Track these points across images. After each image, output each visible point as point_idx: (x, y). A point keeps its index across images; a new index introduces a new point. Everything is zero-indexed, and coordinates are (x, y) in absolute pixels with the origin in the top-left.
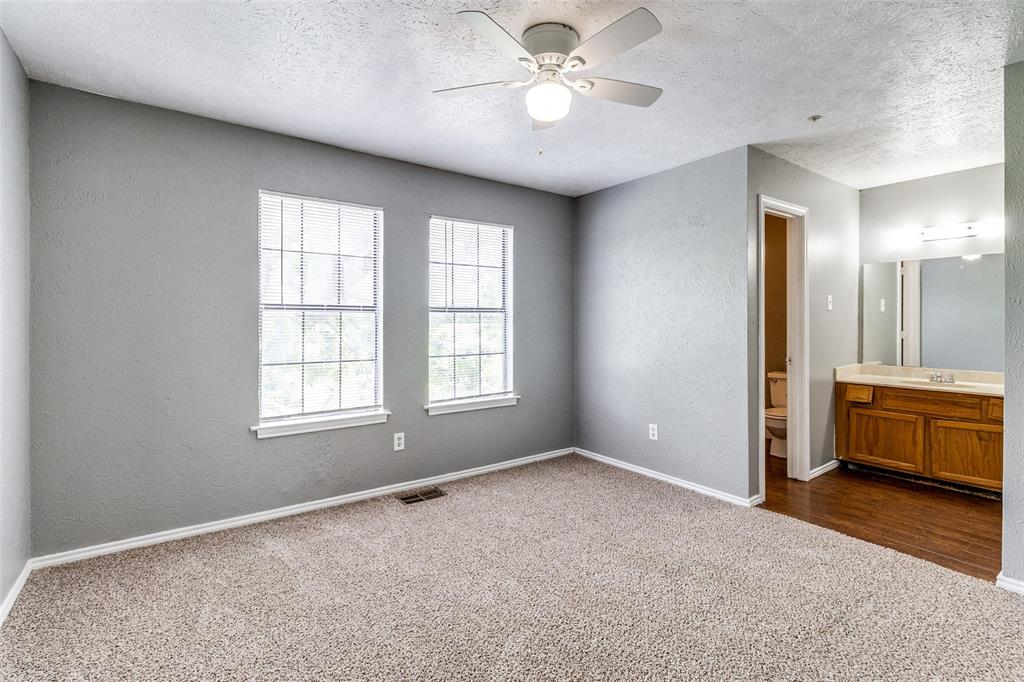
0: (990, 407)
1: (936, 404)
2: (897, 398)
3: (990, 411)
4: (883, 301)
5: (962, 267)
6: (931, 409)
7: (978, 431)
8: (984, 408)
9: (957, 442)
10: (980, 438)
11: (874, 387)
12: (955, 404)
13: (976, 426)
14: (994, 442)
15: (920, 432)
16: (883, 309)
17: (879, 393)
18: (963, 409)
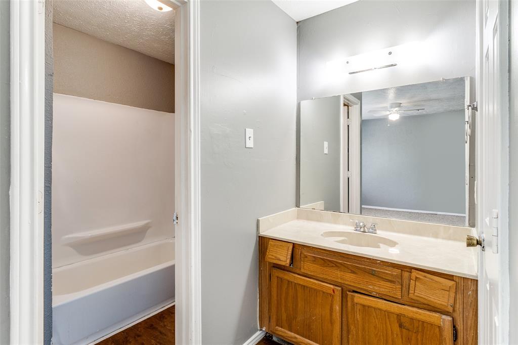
0: (412, 282)
1: (353, 272)
2: (315, 260)
3: (412, 289)
4: (326, 144)
5: (389, 125)
6: (349, 278)
7: (399, 316)
8: (406, 281)
9: (375, 327)
10: (401, 326)
11: (294, 245)
12: (372, 274)
13: (395, 308)
14: (417, 332)
15: (337, 308)
16: (326, 151)
17: (298, 252)
18: (382, 283)
